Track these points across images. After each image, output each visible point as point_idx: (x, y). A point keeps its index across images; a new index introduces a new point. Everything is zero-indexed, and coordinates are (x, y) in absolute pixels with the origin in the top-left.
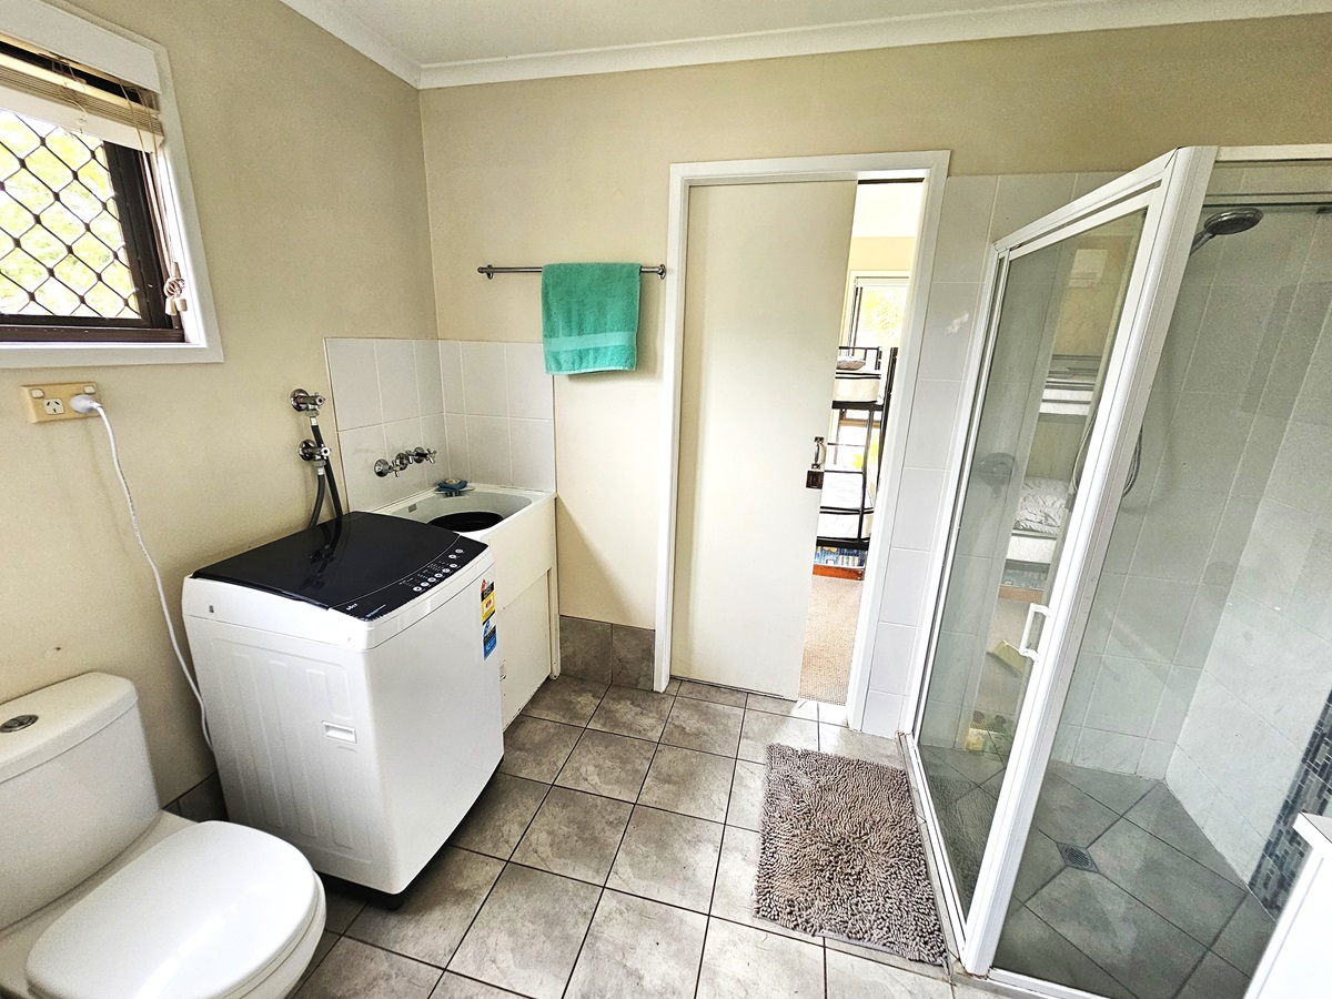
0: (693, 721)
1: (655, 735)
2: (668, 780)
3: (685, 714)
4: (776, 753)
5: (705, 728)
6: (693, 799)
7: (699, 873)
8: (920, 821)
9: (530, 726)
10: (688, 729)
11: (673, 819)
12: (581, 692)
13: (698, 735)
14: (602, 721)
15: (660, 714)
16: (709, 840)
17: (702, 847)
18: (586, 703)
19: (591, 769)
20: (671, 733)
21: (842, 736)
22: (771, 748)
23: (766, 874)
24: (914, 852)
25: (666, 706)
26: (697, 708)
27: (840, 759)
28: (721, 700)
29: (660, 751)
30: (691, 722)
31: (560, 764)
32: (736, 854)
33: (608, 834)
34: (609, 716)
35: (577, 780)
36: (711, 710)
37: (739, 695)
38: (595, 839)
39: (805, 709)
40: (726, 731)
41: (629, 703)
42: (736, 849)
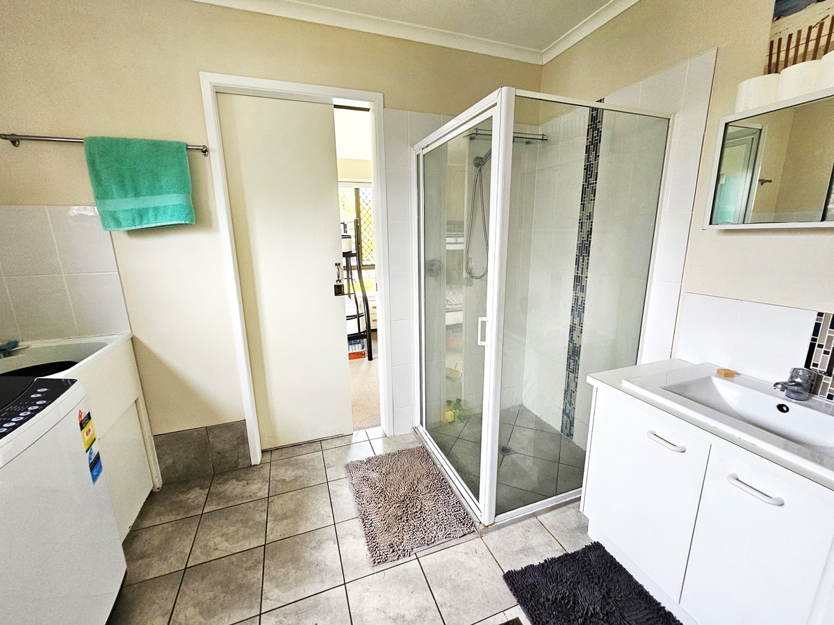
0: (289, 473)
1: (264, 493)
2: (285, 517)
3: (282, 471)
4: (351, 468)
5: (299, 473)
6: (307, 519)
7: (328, 563)
8: (439, 467)
9: (146, 536)
10: (287, 479)
11: (297, 539)
12: (189, 489)
13: (296, 479)
14: (215, 503)
15: (263, 478)
16: (327, 539)
17: (325, 545)
18: (196, 496)
19: (218, 540)
20: (276, 487)
21: (385, 442)
22: (347, 466)
23: (371, 538)
24: (442, 484)
25: (266, 471)
26: (288, 464)
27: (389, 454)
28: (304, 452)
29: (272, 501)
30: (287, 473)
31: (187, 550)
32: (349, 537)
33: (250, 576)
34: (220, 496)
35: (208, 554)
36: (299, 461)
37: (315, 444)
38: (240, 586)
39: (359, 436)
40: (314, 469)
41: (234, 481)
42: (347, 534)
